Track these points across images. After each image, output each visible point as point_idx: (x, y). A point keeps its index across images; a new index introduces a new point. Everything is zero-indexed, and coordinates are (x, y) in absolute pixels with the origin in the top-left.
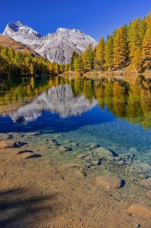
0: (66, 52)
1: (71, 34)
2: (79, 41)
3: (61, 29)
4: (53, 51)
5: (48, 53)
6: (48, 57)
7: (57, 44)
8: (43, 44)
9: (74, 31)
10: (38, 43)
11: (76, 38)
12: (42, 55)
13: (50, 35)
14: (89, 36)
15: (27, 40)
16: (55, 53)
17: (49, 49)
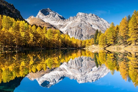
0: (84, 31)
1: (88, 17)
2: (95, 22)
3: (80, 14)
4: (74, 30)
5: (69, 31)
6: (69, 34)
7: (77, 24)
8: (66, 25)
9: (90, 15)
10: (62, 24)
11: (92, 20)
12: (65, 33)
13: (71, 18)
14: (102, 19)
15: (54, 22)
16: (75, 32)
17: (71, 28)
